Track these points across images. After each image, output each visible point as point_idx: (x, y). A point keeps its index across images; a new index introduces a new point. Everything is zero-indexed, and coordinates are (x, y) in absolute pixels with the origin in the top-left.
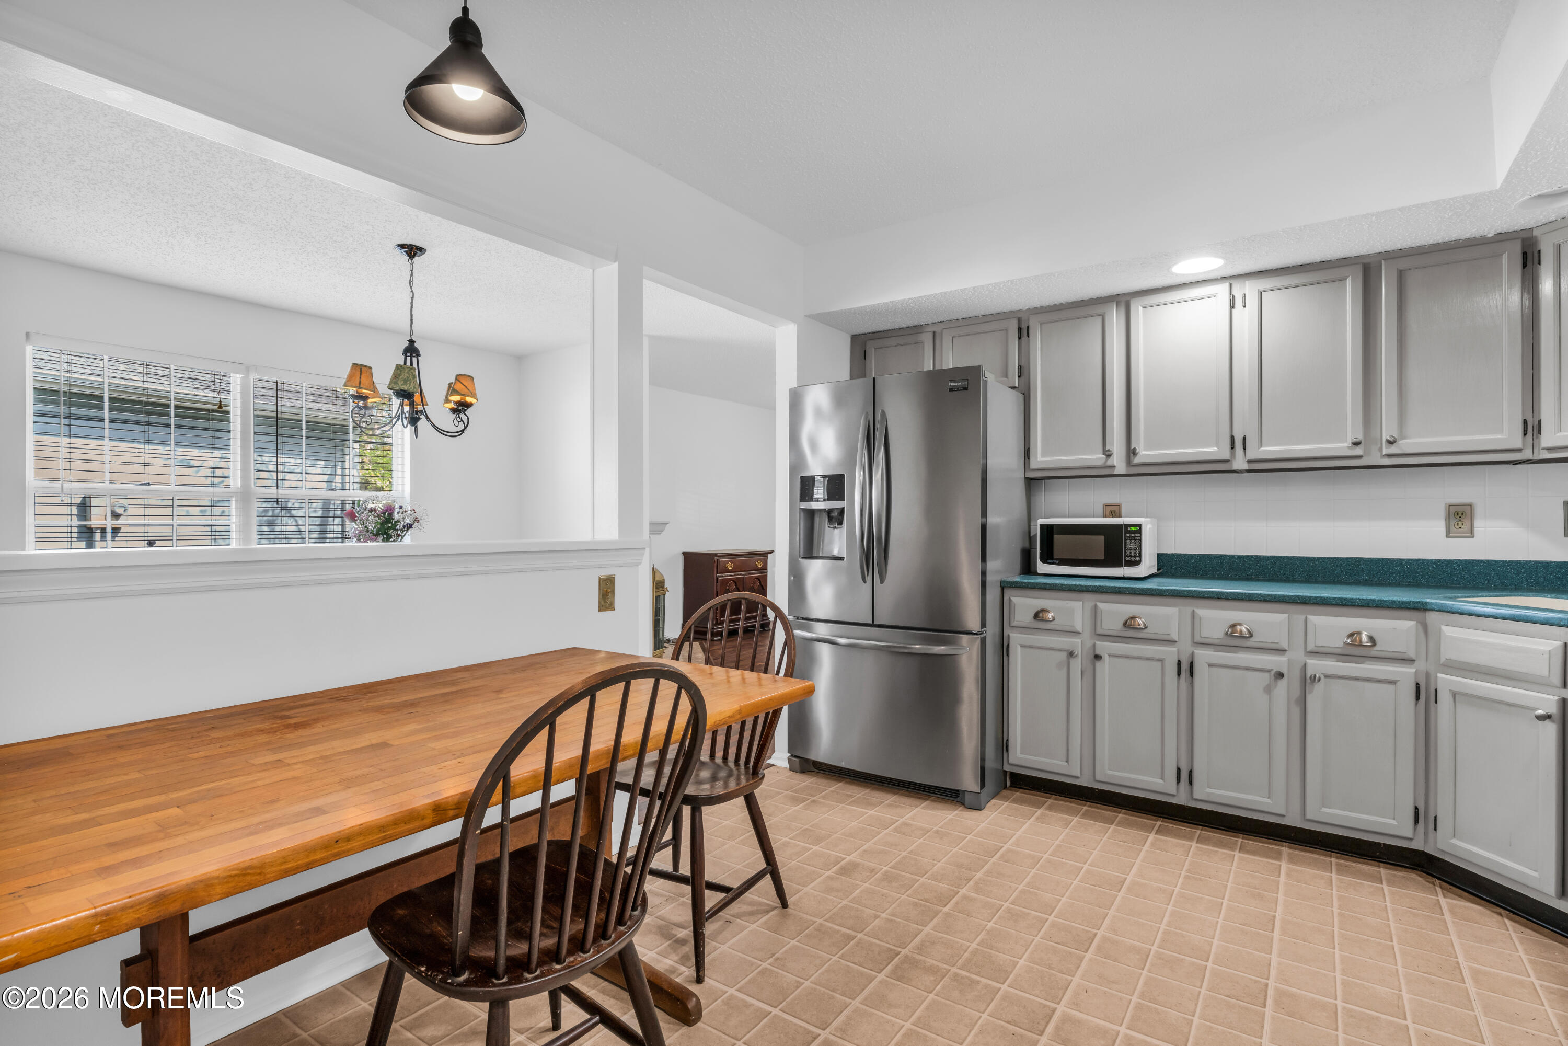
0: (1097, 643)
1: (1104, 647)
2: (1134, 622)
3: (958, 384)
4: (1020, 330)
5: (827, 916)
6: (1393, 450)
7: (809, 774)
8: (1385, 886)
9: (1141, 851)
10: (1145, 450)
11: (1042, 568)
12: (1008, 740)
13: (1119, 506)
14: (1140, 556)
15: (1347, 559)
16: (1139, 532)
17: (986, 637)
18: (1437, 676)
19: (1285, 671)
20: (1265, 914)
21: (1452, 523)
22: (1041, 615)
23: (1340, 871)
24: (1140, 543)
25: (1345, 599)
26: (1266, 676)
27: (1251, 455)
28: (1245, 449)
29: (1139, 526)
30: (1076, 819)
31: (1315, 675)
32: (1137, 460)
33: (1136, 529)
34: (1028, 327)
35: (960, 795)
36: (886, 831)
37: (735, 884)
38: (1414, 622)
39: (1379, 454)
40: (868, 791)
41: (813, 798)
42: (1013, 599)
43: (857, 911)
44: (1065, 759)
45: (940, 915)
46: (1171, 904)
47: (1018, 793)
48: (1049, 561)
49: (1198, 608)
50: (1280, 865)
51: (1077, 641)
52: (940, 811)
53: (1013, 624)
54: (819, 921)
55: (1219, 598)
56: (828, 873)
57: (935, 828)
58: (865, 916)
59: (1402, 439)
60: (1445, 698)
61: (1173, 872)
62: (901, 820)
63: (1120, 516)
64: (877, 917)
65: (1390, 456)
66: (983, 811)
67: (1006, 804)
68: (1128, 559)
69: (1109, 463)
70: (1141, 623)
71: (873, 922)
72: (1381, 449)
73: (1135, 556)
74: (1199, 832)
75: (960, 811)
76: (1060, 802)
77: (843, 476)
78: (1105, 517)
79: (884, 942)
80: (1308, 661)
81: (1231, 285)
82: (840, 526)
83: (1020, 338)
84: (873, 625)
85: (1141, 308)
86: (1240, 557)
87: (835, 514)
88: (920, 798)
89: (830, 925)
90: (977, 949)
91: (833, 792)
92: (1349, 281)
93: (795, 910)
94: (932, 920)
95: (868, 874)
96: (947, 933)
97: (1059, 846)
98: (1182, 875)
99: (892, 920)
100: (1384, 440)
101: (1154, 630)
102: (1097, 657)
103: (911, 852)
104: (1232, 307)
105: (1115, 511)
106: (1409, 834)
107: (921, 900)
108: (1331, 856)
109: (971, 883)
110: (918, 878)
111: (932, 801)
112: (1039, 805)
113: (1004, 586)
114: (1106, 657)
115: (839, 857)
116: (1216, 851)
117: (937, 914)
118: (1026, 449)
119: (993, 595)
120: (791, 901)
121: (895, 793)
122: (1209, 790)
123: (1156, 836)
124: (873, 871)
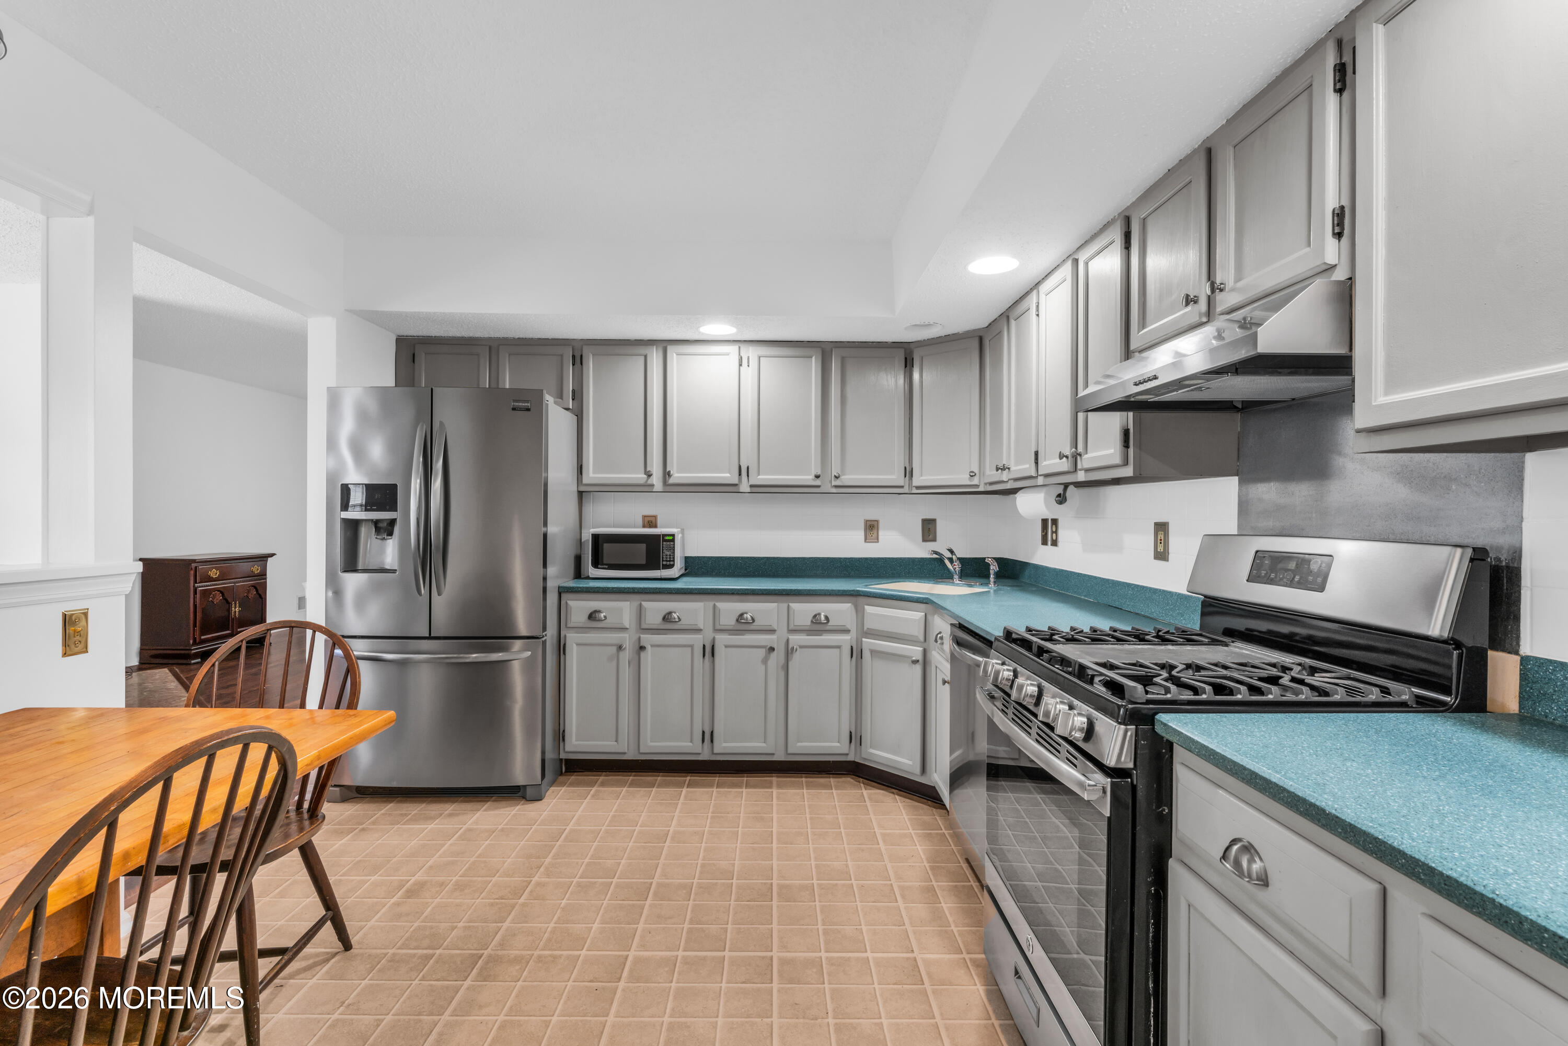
0: (642, 636)
1: (647, 639)
2: (671, 616)
3: (520, 404)
4: (574, 357)
5: (399, 944)
6: (838, 483)
7: (352, 802)
8: (834, 791)
9: (677, 805)
10: (677, 473)
11: (593, 572)
12: (564, 731)
13: (655, 517)
14: (674, 561)
15: (810, 558)
16: (673, 540)
17: (546, 640)
18: (862, 641)
19: (775, 646)
20: (766, 831)
21: (868, 533)
22: (594, 615)
23: (809, 786)
24: (674, 550)
25: (812, 590)
26: (764, 650)
27: (752, 482)
28: (748, 476)
29: (673, 535)
30: (625, 789)
31: (793, 647)
32: (671, 481)
33: (671, 538)
34: (581, 356)
35: (521, 790)
36: (450, 842)
37: (290, 943)
38: (850, 604)
39: (830, 485)
40: (424, 805)
41: (361, 827)
42: (570, 603)
43: (432, 928)
44: (614, 739)
45: (517, 907)
46: (704, 842)
47: (573, 777)
48: (599, 566)
49: (717, 601)
50: (772, 792)
51: (625, 635)
52: (502, 810)
53: (569, 625)
54: (391, 951)
55: (733, 594)
56: (393, 901)
57: (500, 827)
58: (441, 931)
59: (843, 475)
60: (867, 654)
61: (703, 816)
62: (465, 827)
63: (656, 527)
64: (453, 928)
65: (836, 487)
66: (543, 800)
67: (564, 789)
68: (664, 563)
69: (650, 482)
70: (676, 617)
71: (450, 934)
72: (831, 482)
73: (670, 561)
74: (717, 778)
75: (523, 805)
76: (610, 778)
77: (395, 486)
78: (644, 527)
79: (465, 950)
80: (790, 637)
81: (739, 347)
82: (390, 537)
83: (573, 365)
84: (430, 638)
85: (675, 355)
86: (742, 558)
87: (384, 525)
88: (480, 801)
89: (404, 951)
90: (555, 927)
91: (383, 814)
92: (814, 358)
93: (361, 948)
94: (510, 914)
95: (437, 889)
96: (526, 922)
97: (614, 816)
98: (709, 817)
99: (469, 927)
100: (833, 476)
101: (686, 622)
102: (642, 648)
103: (479, 856)
104: (741, 365)
105: (650, 522)
106: (846, 751)
107: (497, 899)
108: (802, 777)
109: (542, 869)
110: (490, 879)
111: (493, 801)
112: (592, 784)
113: (562, 591)
114: (649, 647)
115: (402, 880)
116: (730, 792)
117: (514, 907)
118: (579, 465)
119: (552, 598)
120: (354, 940)
121: (454, 802)
122: (724, 745)
123: (688, 789)
124: (442, 885)
